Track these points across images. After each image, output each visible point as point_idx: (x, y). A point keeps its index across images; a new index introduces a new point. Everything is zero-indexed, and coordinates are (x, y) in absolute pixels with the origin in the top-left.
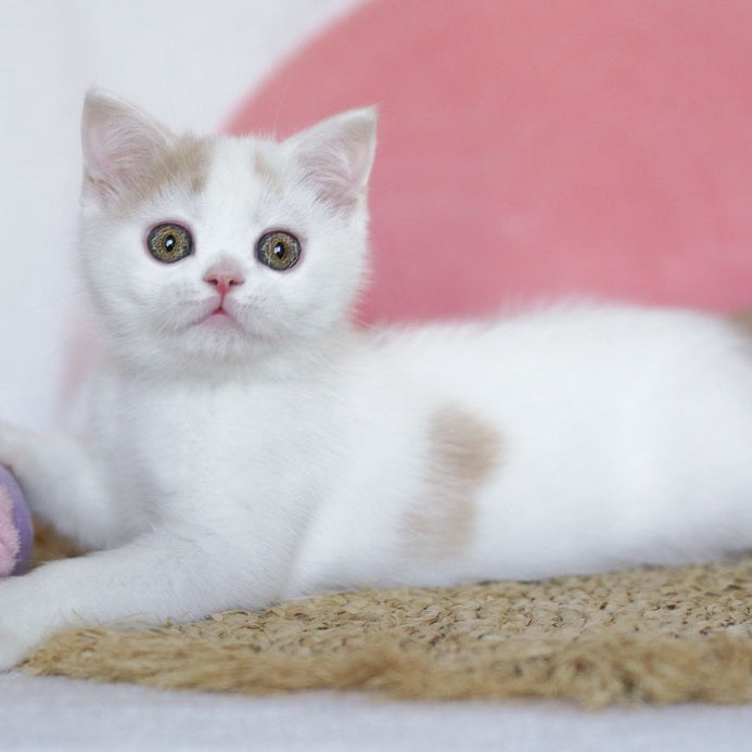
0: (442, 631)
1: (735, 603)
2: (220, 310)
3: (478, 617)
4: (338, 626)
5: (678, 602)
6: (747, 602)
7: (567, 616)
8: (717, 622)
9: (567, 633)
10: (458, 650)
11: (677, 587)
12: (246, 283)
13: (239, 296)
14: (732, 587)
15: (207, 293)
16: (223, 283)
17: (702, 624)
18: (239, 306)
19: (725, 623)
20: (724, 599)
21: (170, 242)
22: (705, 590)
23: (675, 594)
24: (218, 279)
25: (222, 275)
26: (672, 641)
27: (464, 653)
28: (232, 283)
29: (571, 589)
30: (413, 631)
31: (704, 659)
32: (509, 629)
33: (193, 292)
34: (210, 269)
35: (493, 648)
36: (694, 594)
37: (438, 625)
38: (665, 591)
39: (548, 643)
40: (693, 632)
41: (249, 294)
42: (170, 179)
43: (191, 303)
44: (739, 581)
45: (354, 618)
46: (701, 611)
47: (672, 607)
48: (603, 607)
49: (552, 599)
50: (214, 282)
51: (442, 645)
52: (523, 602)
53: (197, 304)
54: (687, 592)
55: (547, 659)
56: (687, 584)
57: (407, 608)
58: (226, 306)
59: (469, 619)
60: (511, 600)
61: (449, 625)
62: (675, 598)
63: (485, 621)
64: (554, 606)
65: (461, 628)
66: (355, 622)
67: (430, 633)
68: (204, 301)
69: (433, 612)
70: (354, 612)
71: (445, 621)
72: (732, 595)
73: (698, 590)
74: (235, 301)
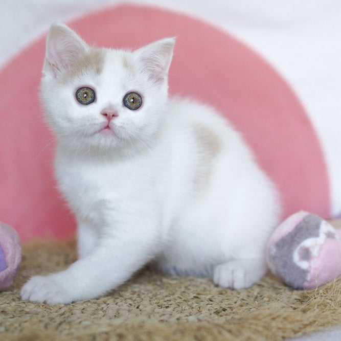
0: (65, 319)
1: (195, 305)
2: (108, 127)
3: (83, 313)
4: (19, 316)
5: (171, 304)
6: (200, 304)
7: (121, 312)
8: (184, 315)
9: (117, 322)
10: (70, 329)
11: (172, 297)
12: (120, 116)
13: (117, 122)
14: (195, 297)
15: (102, 120)
16: (109, 115)
17: (178, 315)
18: (116, 126)
19: (188, 314)
20: (189, 303)
21: (85, 95)
22: (184, 299)
23: (170, 301)
24: (107, 113)
25: (109, 112)
26: (160, 325)
27: (73, 330)
28: (113, 116)
29: (126, 299)
30: (52, 319)
31: (175, 333)
32: (94, 318)
33: (95, 119)
34: (104, 109)
35: (86, 327)
36: (179, 300)
37: (63, 316)
38: (166, 299)
39: (110, 325)
40: (173, 319)
41: (121, 121)
42: (86, 67)
43: (95, 124)
44: (199, 294)
45: (27, 313)
46: (179, 309)
47: (167, 307)
48: (138, 308)
49: (116, 304)
50: (106, 115)
51: (63, 326)
52: (104, 306)
53: (97, 124)
54: (175, 299)
55: (107, 333)
56: (176, 296)
57: (52, 308)
59: (78, 313)
60: (99, 305)
61: (68, 317)
62: (170, 303)
63: (85, 314)
64: (117, 307)
65: (74, 318)
66: (27, 315)
67: (58, 320)
68: (101, 123)
69: (62, 311)
70: (28, 310)
71: (67, 315)
72: (194, 301)
73: (181, 298)
74: (114, 124)
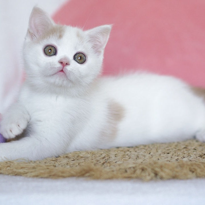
0: (106, 161)
1: (186, 152)
2: (62, 71)
3: (116, 157)
4: (77, 160)
5: (170, 152)
6: (189, 152)
7: (140, 156)
8: (180, 157)
9: (139, 161)
10: (110, 166)
11: (170, 148)
13: (68, 68)
14: (185, 148)
16: (64, 63)
17: (176, 158)
18: (68, 71)
19: (183, 158)
20: (182, 151)
21: (50, 51)
22: (178, 148)
23: (169, 150)
25: (64, 61)
26: (168, 162)
27: (112, 167)
28: (66, 64)
29: (141, 149)
30: (98, 161)
31: (177, 167)
32: (124, 160)
34: (61, 59)
35: (119, 165)
36: (175, 150)
37: (105, 159)
38: (167, 149)
39: (134, 163)
40: (174, 160)
44: (187, 146)
45: (82, 157)
46: (176, 154)
47: (168, 153)
48: (149, 154)
49: (136, 152)
50: (62, 63)
51: (105, 165)
52: (128, 153)
53: (56, 68)
54: (172, 149)
55: (134, 168)
56: (172, 147)
57: (96, 154)
58: (64, 70)
59: (113, 157)
60: (125, 152)
61: (108, 159)
62: (169, 151)
63: (117, 158)
64: (136, 154)
65: (110, 160)
66: (82, 159)
67: (102, 161)
68: (58, 68)
69: (103, 156)
70: (82, 156)
71: (106, 158)
72: (184, 150)
73: (175, 148)
74: (67, 69)
